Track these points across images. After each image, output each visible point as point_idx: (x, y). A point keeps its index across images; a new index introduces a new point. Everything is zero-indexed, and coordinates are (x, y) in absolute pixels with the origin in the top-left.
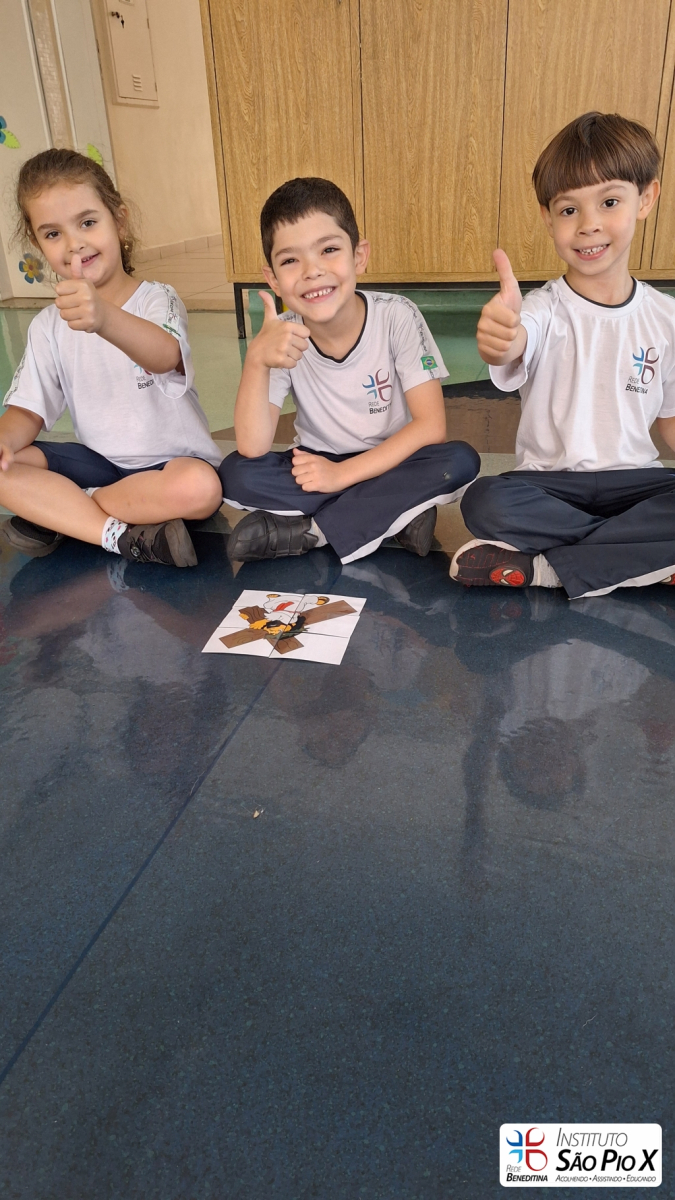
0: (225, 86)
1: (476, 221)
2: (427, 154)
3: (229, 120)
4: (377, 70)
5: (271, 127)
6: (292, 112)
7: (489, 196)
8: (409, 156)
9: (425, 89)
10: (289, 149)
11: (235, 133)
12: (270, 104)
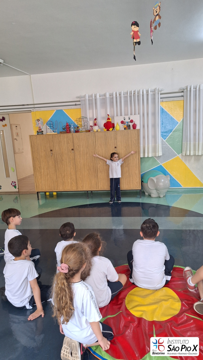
0: (35, 165)
1: (73, 183)
2: (66, 174)
3: (36, 170)
4: (57, 164)
5: (42, 171)
6: (45, 169)
7: (75, 180)
8: (63, 175)
9: (64, 166)
10: (45, 173)
11: (37, 171)
12: (42, 168)
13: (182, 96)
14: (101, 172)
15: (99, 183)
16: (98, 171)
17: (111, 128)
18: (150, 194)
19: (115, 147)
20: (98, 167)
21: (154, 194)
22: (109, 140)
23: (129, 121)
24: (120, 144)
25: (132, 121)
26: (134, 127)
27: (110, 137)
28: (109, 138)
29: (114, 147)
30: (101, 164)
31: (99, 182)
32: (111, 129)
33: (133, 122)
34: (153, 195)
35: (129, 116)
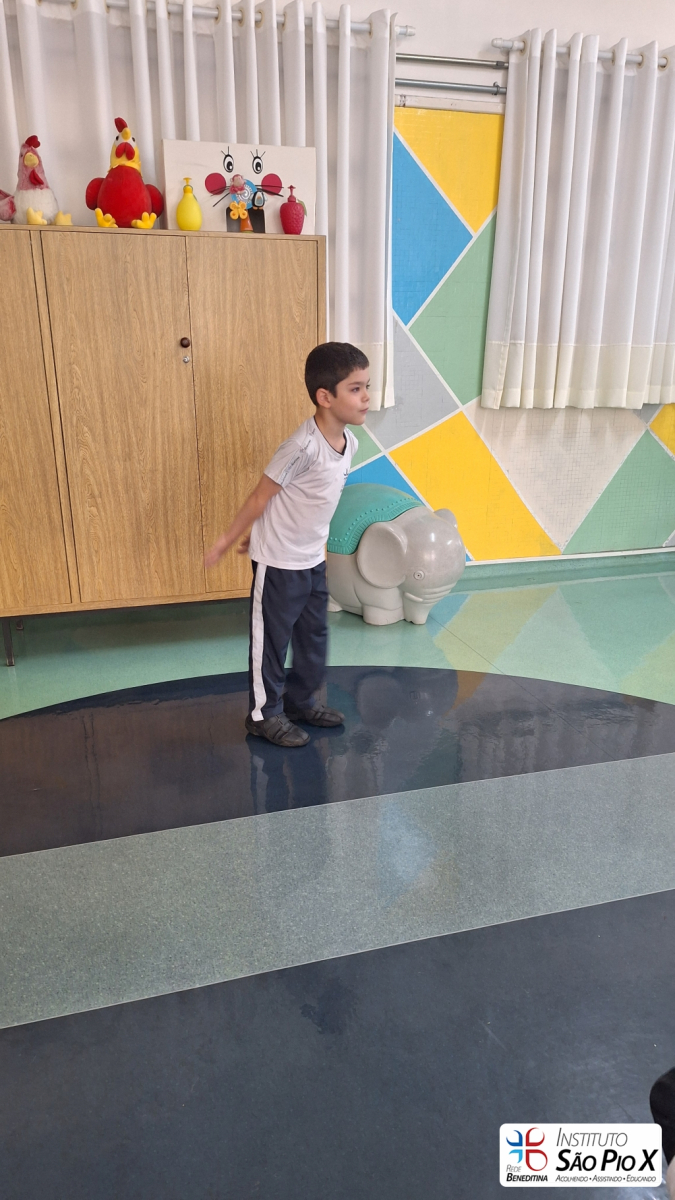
13: (498, 91)
14: (92, 496)
15: (85, 569)
16: (76, 491)
17: (145, 214)
18: (362, 609)
19: (184, 344)
20: (74, 468)
21: (385, 609)
22: (143, 288)
23: (258, 180)
24: (211, 326)
25: (272, 185)
26: (291, 218)
27: (147, 275)
28: (142, 274)
29: (173, 342)
30: (92, 445)
31: (84, 561)
32: (148, 220)
33: (285, 192)
34: (378, 616)
35: (255, 146)
